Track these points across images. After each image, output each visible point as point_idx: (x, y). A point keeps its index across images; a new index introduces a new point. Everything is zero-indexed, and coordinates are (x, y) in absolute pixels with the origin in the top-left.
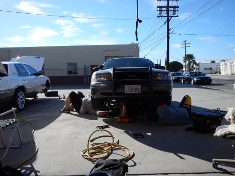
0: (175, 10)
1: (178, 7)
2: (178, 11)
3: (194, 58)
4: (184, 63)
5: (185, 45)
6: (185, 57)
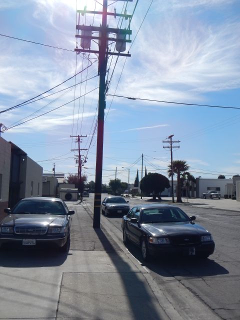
0: (122, 37)
1: (130, 32)
2: (130, 41)
3: (187, 168)
4: (170, 176)
5: (171, 144)
6: (170, 166)
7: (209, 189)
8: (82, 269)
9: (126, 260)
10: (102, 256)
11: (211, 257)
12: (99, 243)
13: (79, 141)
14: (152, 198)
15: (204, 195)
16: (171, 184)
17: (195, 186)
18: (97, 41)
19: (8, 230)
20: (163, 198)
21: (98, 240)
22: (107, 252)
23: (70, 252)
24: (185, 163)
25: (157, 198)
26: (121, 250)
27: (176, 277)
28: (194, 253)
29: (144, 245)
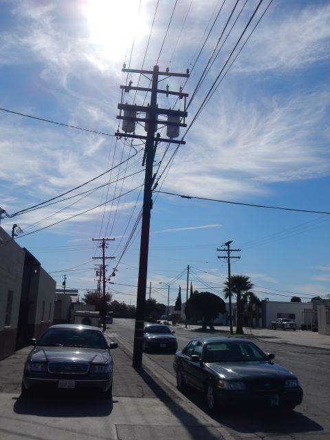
0: (174, 120)
1: (185, 114)
2: (185, 125)
3: (250, 286)
4: (226, 297)
5: (229, 254)
6: (227, 283)
7: (279, 316)
8: (137, 420)
9: (189, 411)
10: (157, 405)
11: (297, 409)
12: (147, 389)
13: (103, 246)
14: (201, 327)
15: (274, 325)
16: (227, 307)
17: (260, 311)
18: (143, 124)
19: (40, 367)
20: (216, 328)
21: (145, 384)
22: (162, 400)
23: (114, 399)
24: (247, 279)
25: (208, 328)
26: (178, 398)
27: (257, 433)
28: (277, 403)
29: (210, 391)
